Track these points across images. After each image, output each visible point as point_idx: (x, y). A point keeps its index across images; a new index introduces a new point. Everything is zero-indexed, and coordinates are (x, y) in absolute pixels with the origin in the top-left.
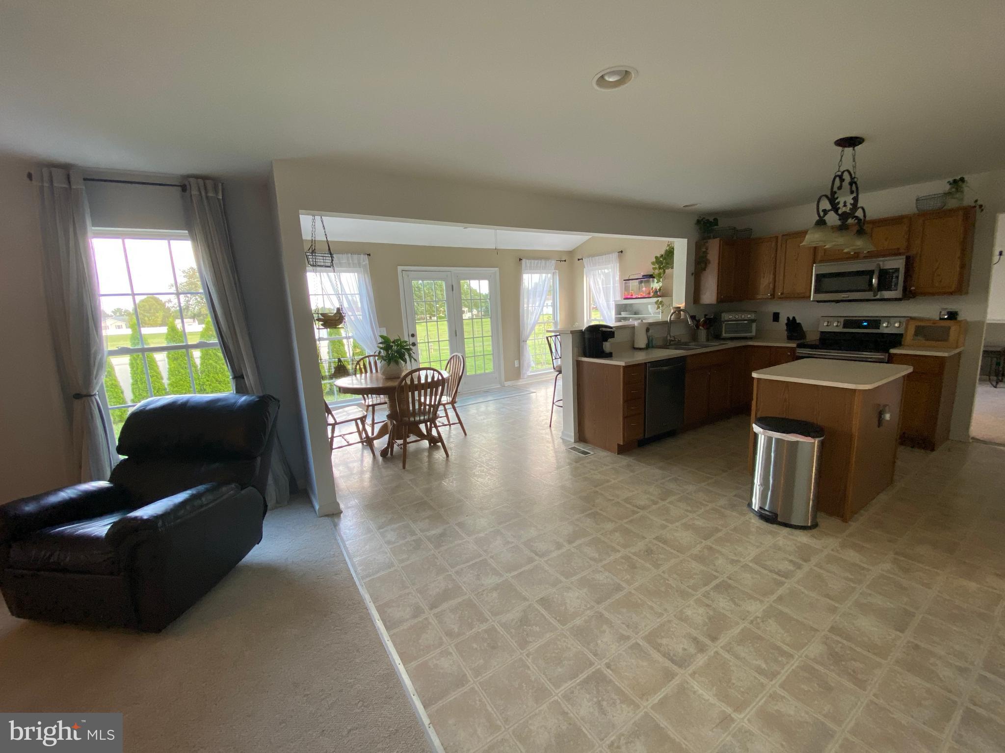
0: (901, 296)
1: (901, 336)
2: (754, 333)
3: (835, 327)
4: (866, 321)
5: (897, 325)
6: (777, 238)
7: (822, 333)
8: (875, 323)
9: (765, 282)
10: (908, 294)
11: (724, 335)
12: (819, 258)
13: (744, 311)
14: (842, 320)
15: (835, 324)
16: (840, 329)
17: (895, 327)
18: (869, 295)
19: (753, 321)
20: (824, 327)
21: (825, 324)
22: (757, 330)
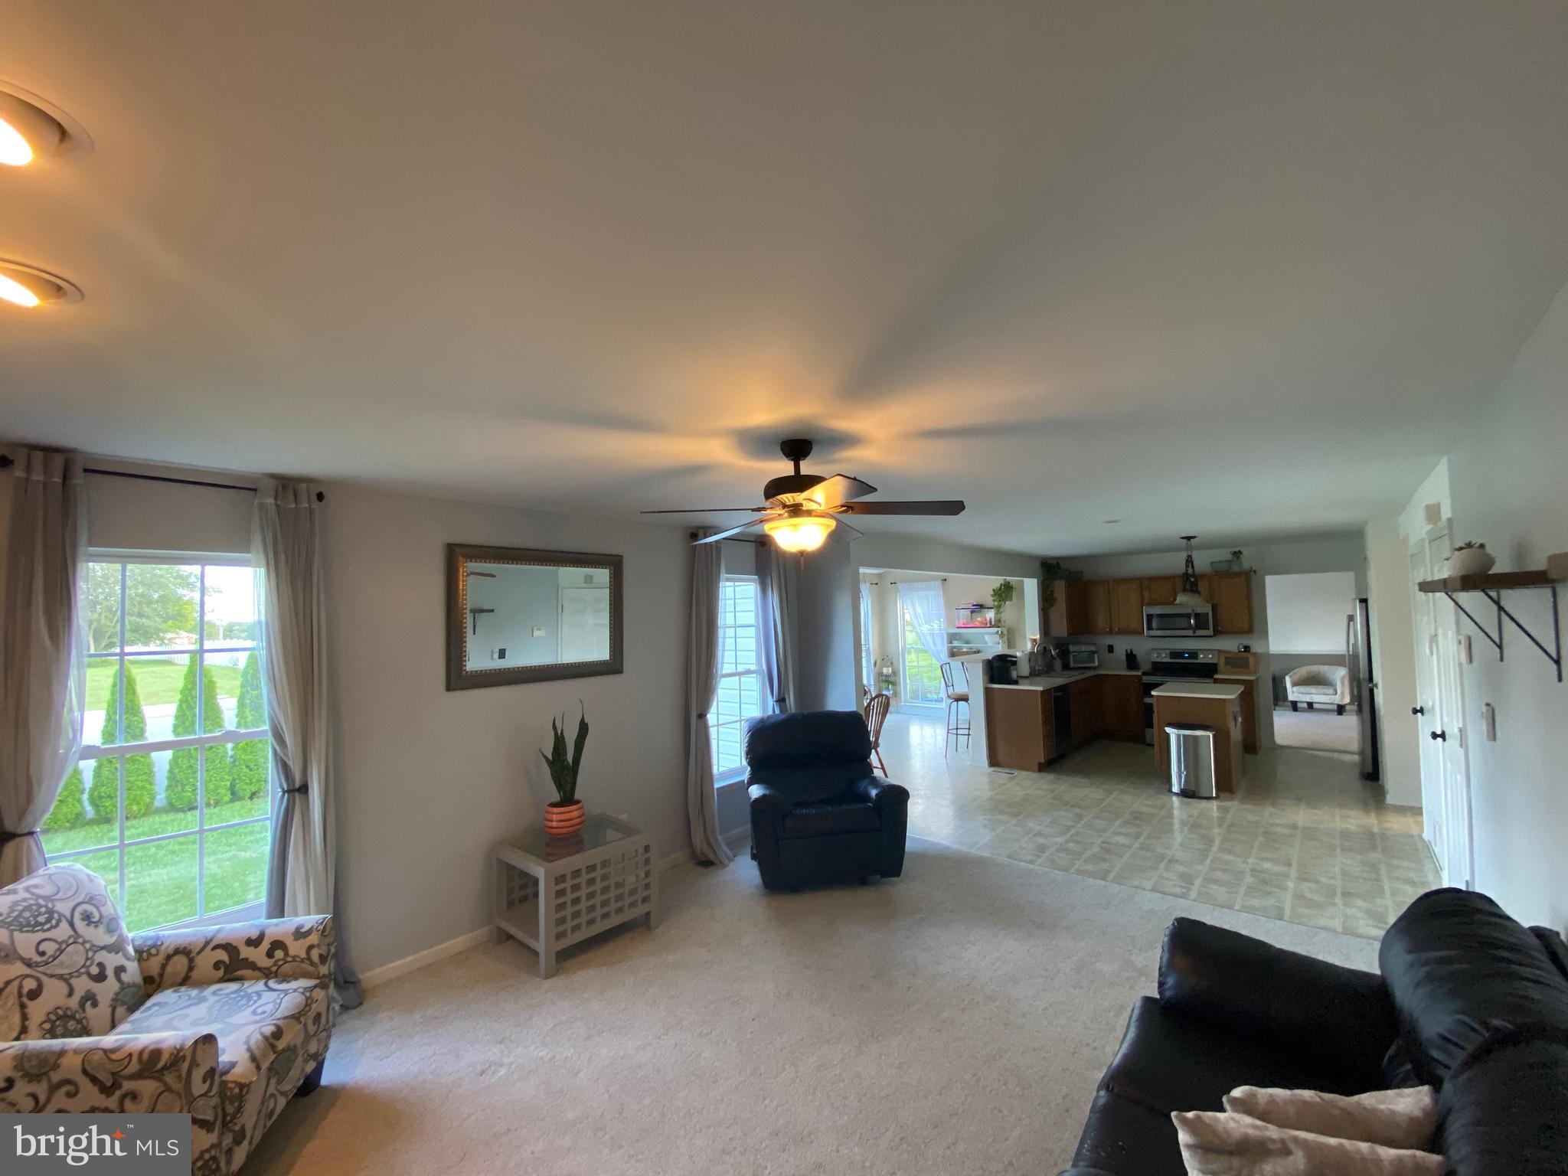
0: (1212, 634)
1: (1215, 665)
2: (1097, 664)
3: (1165, 658)
4: (1187, 653)
5: (1210, 656)
6: (1108, 582)
7: (1153, 663)
8: (1194, 654)
9: (1101, 620)
10: (1217, 632)
11: (1072, 665)
12: (1146, 601)
13: (1087, 644)
14: (1168, 652)
15: (1164, 655)
16: (1168, 660)
17: (1210, 658)
18: (1190, 633)
19: (1094, 652)
20: (1155, 657)
21: (1156, 655)
22: (1099, 661)
